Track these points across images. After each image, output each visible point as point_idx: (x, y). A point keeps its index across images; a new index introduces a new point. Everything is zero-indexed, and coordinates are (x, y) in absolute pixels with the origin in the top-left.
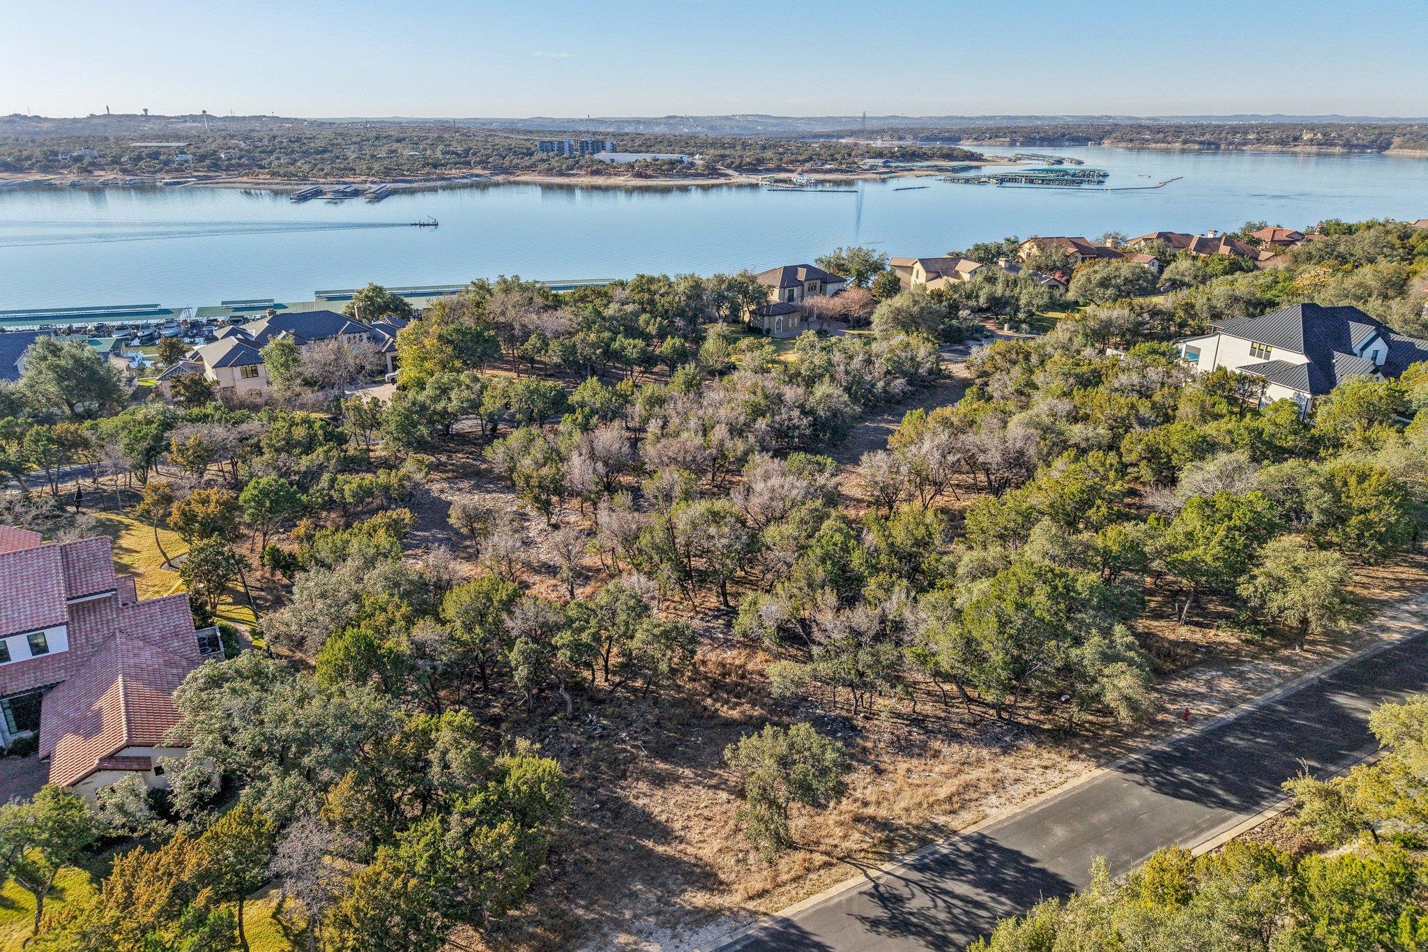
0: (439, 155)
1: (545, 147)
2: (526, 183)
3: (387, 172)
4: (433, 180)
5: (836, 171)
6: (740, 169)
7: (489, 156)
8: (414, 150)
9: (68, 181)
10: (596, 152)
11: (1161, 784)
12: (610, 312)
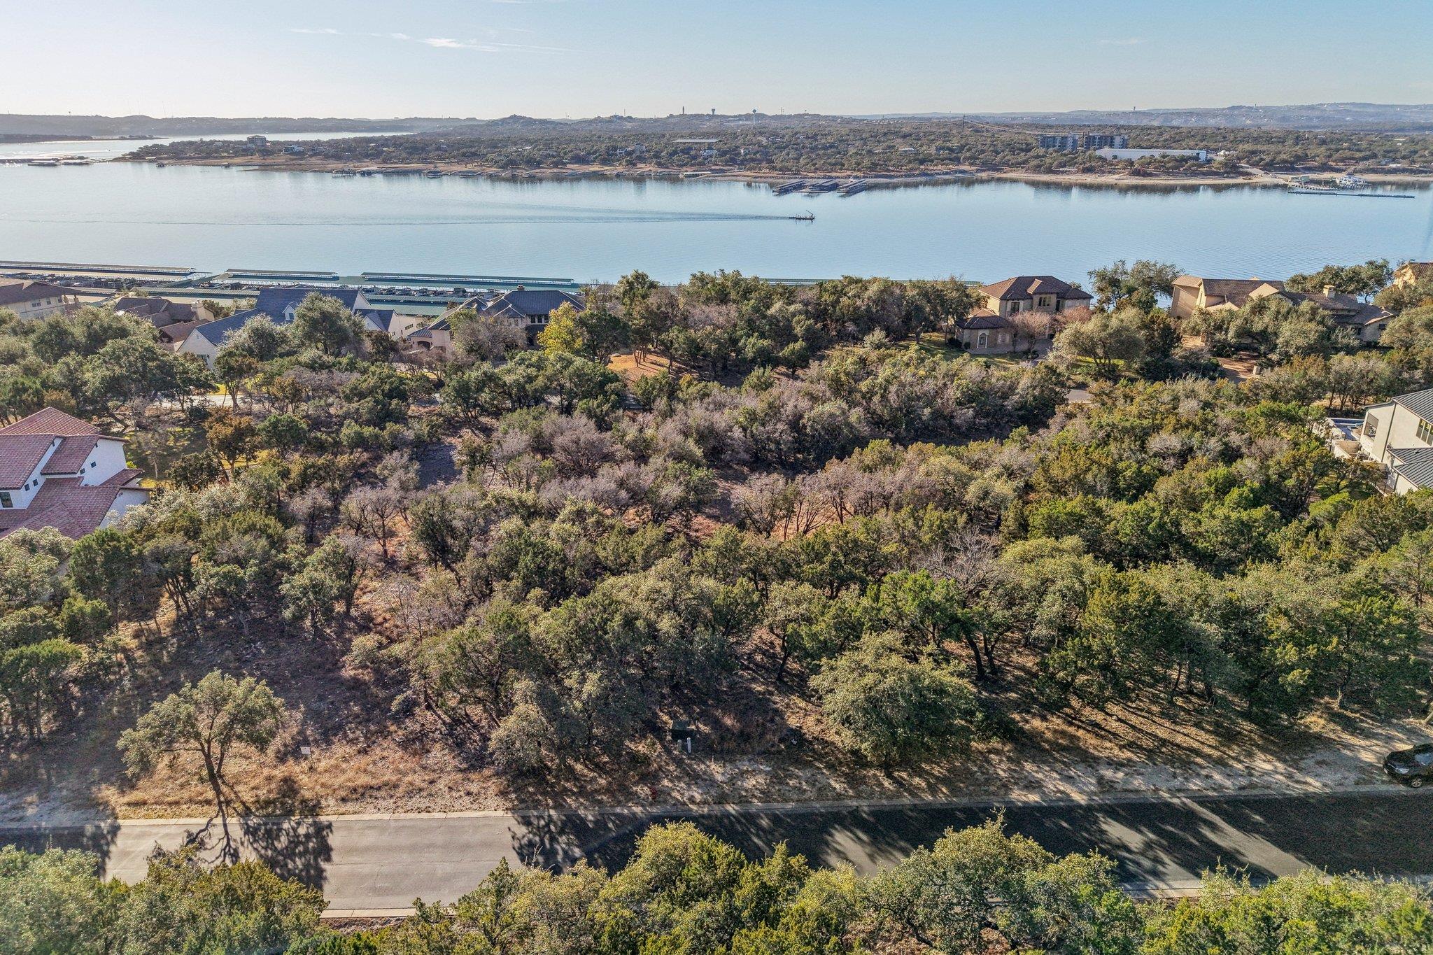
0: (933, 151)
1: (1046, 142)
2: (1014, 181)
3: (873, 167)
4: (914, 176)
5: (1404, 171)
6: (1269, 167)
7: (983, 151)
8: (911, 145)
9: (615, 172)
10: (1100, 147)
11: (531, 844)
12: (772, 311)
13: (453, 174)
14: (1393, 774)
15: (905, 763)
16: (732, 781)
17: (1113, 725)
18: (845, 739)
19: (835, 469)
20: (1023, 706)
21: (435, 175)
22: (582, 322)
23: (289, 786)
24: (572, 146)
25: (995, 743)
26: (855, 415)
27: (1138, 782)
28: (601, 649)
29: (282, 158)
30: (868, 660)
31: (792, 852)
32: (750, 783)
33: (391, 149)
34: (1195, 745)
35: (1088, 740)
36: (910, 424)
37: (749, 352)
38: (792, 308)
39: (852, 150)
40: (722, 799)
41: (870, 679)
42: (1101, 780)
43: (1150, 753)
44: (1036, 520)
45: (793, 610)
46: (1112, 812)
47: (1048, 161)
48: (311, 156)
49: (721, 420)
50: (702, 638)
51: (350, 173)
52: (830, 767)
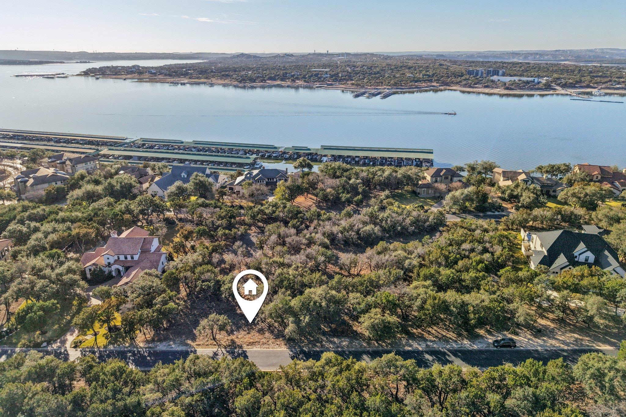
0: (421, 76)
1: (470, 72)
2: (455, 90)
3: (395, 84)
4: (413, 88)
5: (622, 88)
6: (564, 86)
7: (443, 76)
8: (412, 73)
9: (286, 85)
10: (493, 76)
11: (294, 356)
12: (351, 182)
13: (219, 84)
14: (494, 345)
15: (380, 340)
16: (340, 343)
17: (433, 332)
18: (367, 334)
19: (369, 252)
20: (411, 326)
21: (212, 85)
22: (288, 188)
23: (233, 342)
24: (268, 72)
25: (403, 335)
26: (377, 229)
27: (435, 346)
28: (308, 310)
29: (147, 75)
30: (372, 315)
31: (353, 358)
32: (344, 343)
33: (192, 72)
34: (451, 337)
35: (426, 335)
36: (394, 231)
37: (343, 199)
38: (358, 181)
39: (387, 75)
40: (338, 347)
41: (372, 320)
42: (427, 345)
43: (440, 339)
44: (422, 274)
45: (355, 301)
46: (427, 352)
47: (470, 82)
48: (159, 75)
49: (335, 229)
50: (332, 307)
51: (176, 84)
52: (363, 340)
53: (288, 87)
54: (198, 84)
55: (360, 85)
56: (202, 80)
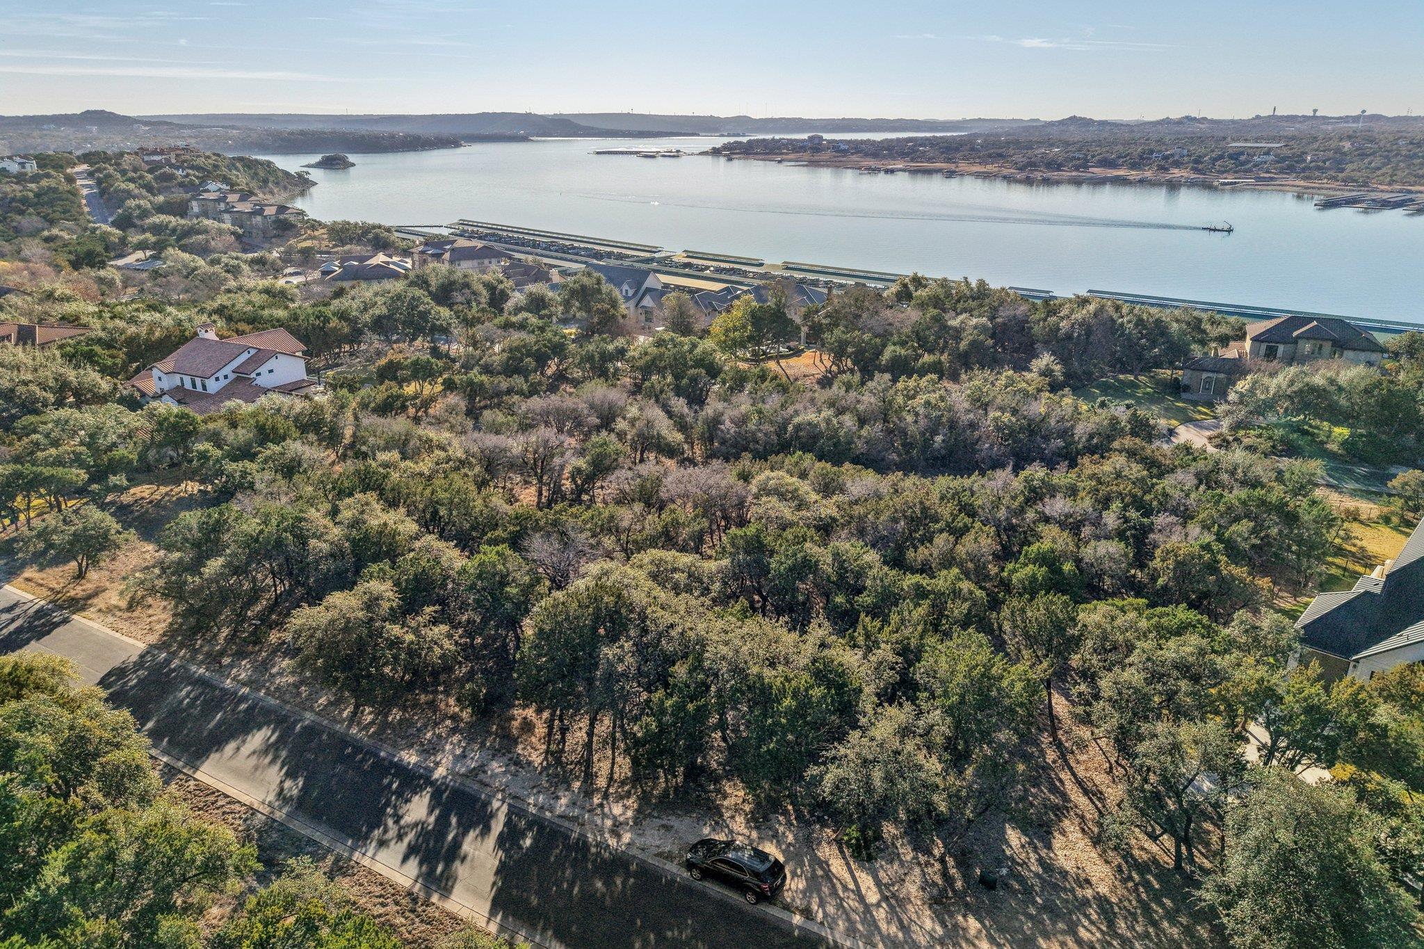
9: (1141, 177)
13: (971, 174)
21: (952, 174)
22: (751, 314)
29: (830, 155)
33: (928, 148)
48: (853, 154)
53: (1142, 182)
54: (928, 172)
55: (1356, 181)
56: (938, 165)
